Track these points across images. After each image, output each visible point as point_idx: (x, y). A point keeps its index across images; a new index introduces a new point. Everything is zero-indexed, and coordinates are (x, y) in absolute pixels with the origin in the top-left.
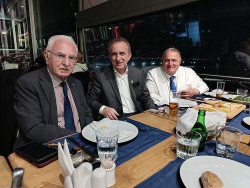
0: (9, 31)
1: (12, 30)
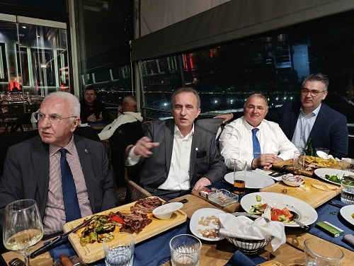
0: (49, 64)
1: (53, 62)
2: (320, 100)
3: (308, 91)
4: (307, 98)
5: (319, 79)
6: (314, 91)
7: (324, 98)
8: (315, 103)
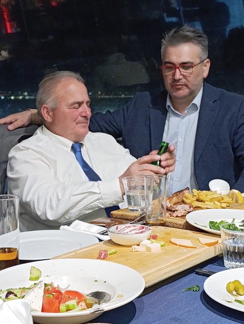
2: (200, 80)
3: (173, 66)
4: (175, 80)
5: (186, 39)
6: (185, 65)
7: (206, 74)
8: (193, 88)
